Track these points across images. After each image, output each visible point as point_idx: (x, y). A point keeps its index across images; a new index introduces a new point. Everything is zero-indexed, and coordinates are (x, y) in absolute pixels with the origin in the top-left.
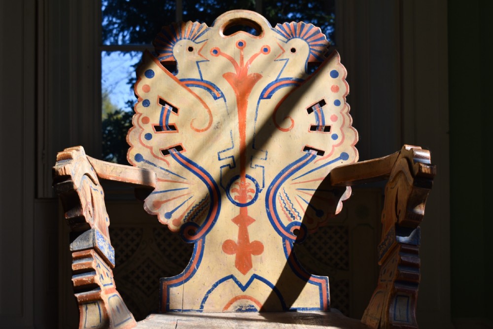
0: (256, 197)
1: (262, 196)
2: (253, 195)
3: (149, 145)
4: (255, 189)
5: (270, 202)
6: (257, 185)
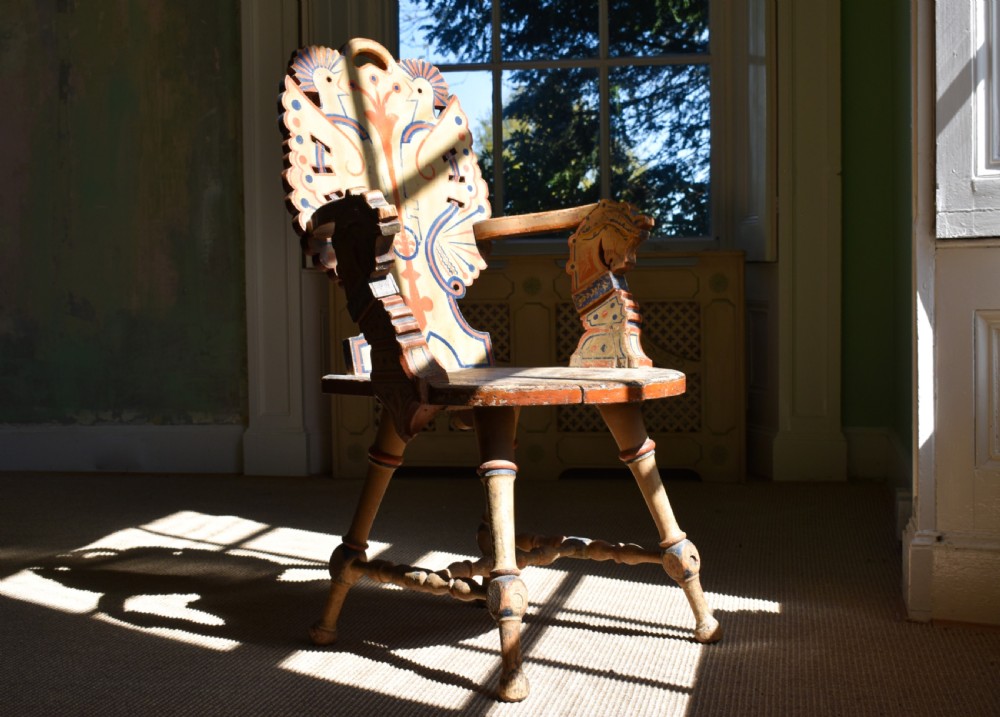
0: (417, 249)
1: (422, 248)
2: (414, 248)
3: (310, 188)
4: (414, 241)
5: (430, 257)
6: (416, 238)
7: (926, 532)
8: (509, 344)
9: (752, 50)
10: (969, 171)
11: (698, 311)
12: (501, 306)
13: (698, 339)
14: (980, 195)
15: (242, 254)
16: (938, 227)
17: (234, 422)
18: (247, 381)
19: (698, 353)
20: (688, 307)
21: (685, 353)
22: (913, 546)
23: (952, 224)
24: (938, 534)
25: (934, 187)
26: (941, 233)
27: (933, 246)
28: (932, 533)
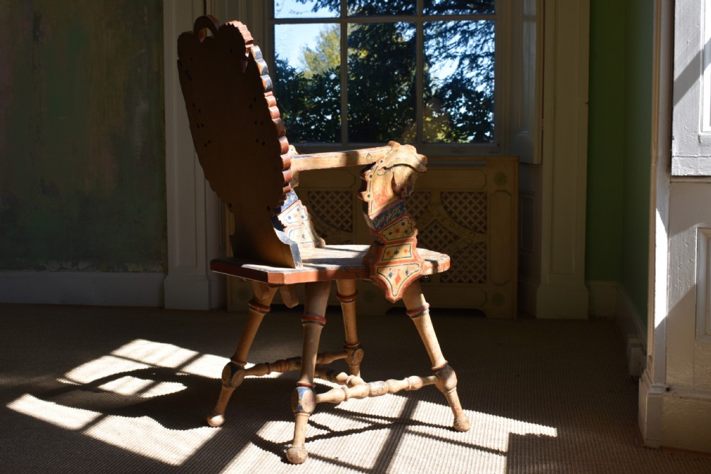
7: (659, 384)
8: (352, 219)
9: (526, 11)
10: (697, 128)
11: (485, 198)
12: (347, 193)
13: (485, 218)
14: (704, 146)
15: (163, 153)
16: (673, 167)
17: (158, 271)
18: (167, 242)
19: (485, 228)
20: (478, 196)
21: (476, 228)
22: (650, 394)
23: (683, 165)
24: (667, 386)
25: (670, 138)
26: (675, 172)
27: (668, 180)
28: (663, 385)
